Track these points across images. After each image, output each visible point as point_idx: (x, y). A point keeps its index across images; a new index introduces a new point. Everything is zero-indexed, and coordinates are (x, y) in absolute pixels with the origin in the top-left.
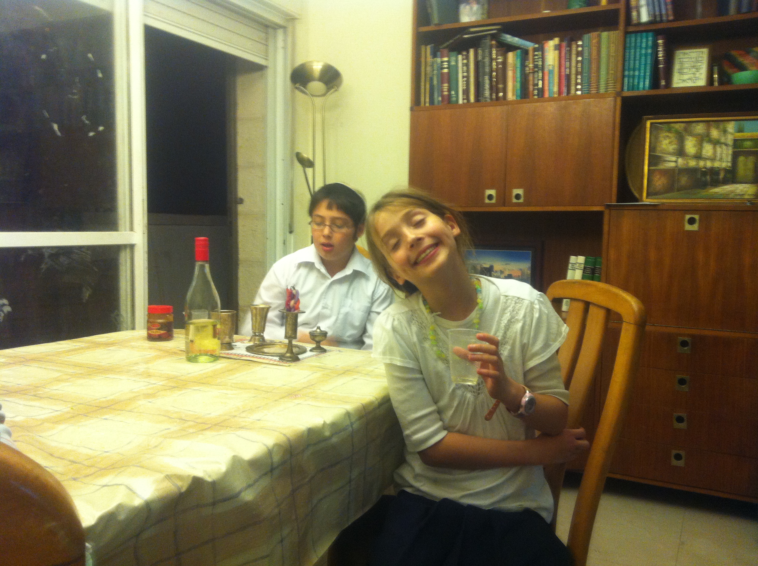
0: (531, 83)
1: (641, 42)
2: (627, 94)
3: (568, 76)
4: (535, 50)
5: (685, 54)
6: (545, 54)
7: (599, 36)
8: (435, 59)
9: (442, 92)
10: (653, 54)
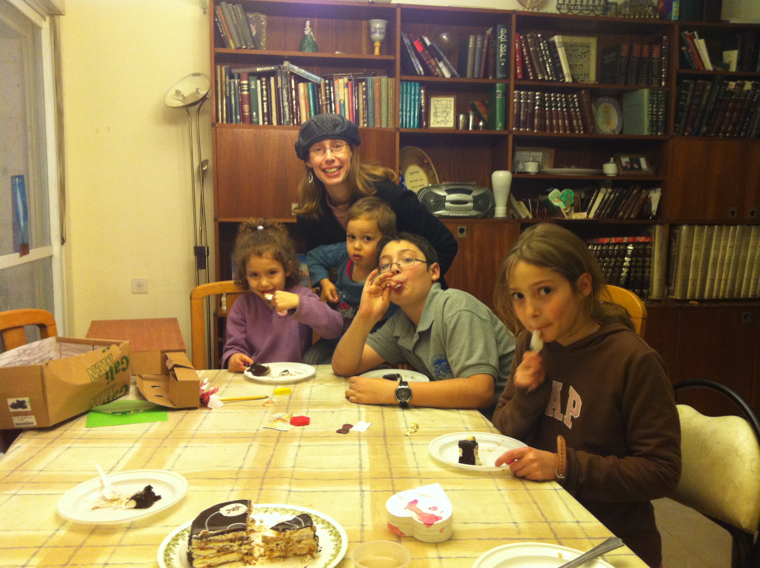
1: (411, 90)
2: (403, 130)
3: (357, 111)
4: (325, 85)
5: (438, 101)
6: (336, 90)
7: (380, 81)
8: (232, 81)
9: (242, 112)
10: (420, 100)
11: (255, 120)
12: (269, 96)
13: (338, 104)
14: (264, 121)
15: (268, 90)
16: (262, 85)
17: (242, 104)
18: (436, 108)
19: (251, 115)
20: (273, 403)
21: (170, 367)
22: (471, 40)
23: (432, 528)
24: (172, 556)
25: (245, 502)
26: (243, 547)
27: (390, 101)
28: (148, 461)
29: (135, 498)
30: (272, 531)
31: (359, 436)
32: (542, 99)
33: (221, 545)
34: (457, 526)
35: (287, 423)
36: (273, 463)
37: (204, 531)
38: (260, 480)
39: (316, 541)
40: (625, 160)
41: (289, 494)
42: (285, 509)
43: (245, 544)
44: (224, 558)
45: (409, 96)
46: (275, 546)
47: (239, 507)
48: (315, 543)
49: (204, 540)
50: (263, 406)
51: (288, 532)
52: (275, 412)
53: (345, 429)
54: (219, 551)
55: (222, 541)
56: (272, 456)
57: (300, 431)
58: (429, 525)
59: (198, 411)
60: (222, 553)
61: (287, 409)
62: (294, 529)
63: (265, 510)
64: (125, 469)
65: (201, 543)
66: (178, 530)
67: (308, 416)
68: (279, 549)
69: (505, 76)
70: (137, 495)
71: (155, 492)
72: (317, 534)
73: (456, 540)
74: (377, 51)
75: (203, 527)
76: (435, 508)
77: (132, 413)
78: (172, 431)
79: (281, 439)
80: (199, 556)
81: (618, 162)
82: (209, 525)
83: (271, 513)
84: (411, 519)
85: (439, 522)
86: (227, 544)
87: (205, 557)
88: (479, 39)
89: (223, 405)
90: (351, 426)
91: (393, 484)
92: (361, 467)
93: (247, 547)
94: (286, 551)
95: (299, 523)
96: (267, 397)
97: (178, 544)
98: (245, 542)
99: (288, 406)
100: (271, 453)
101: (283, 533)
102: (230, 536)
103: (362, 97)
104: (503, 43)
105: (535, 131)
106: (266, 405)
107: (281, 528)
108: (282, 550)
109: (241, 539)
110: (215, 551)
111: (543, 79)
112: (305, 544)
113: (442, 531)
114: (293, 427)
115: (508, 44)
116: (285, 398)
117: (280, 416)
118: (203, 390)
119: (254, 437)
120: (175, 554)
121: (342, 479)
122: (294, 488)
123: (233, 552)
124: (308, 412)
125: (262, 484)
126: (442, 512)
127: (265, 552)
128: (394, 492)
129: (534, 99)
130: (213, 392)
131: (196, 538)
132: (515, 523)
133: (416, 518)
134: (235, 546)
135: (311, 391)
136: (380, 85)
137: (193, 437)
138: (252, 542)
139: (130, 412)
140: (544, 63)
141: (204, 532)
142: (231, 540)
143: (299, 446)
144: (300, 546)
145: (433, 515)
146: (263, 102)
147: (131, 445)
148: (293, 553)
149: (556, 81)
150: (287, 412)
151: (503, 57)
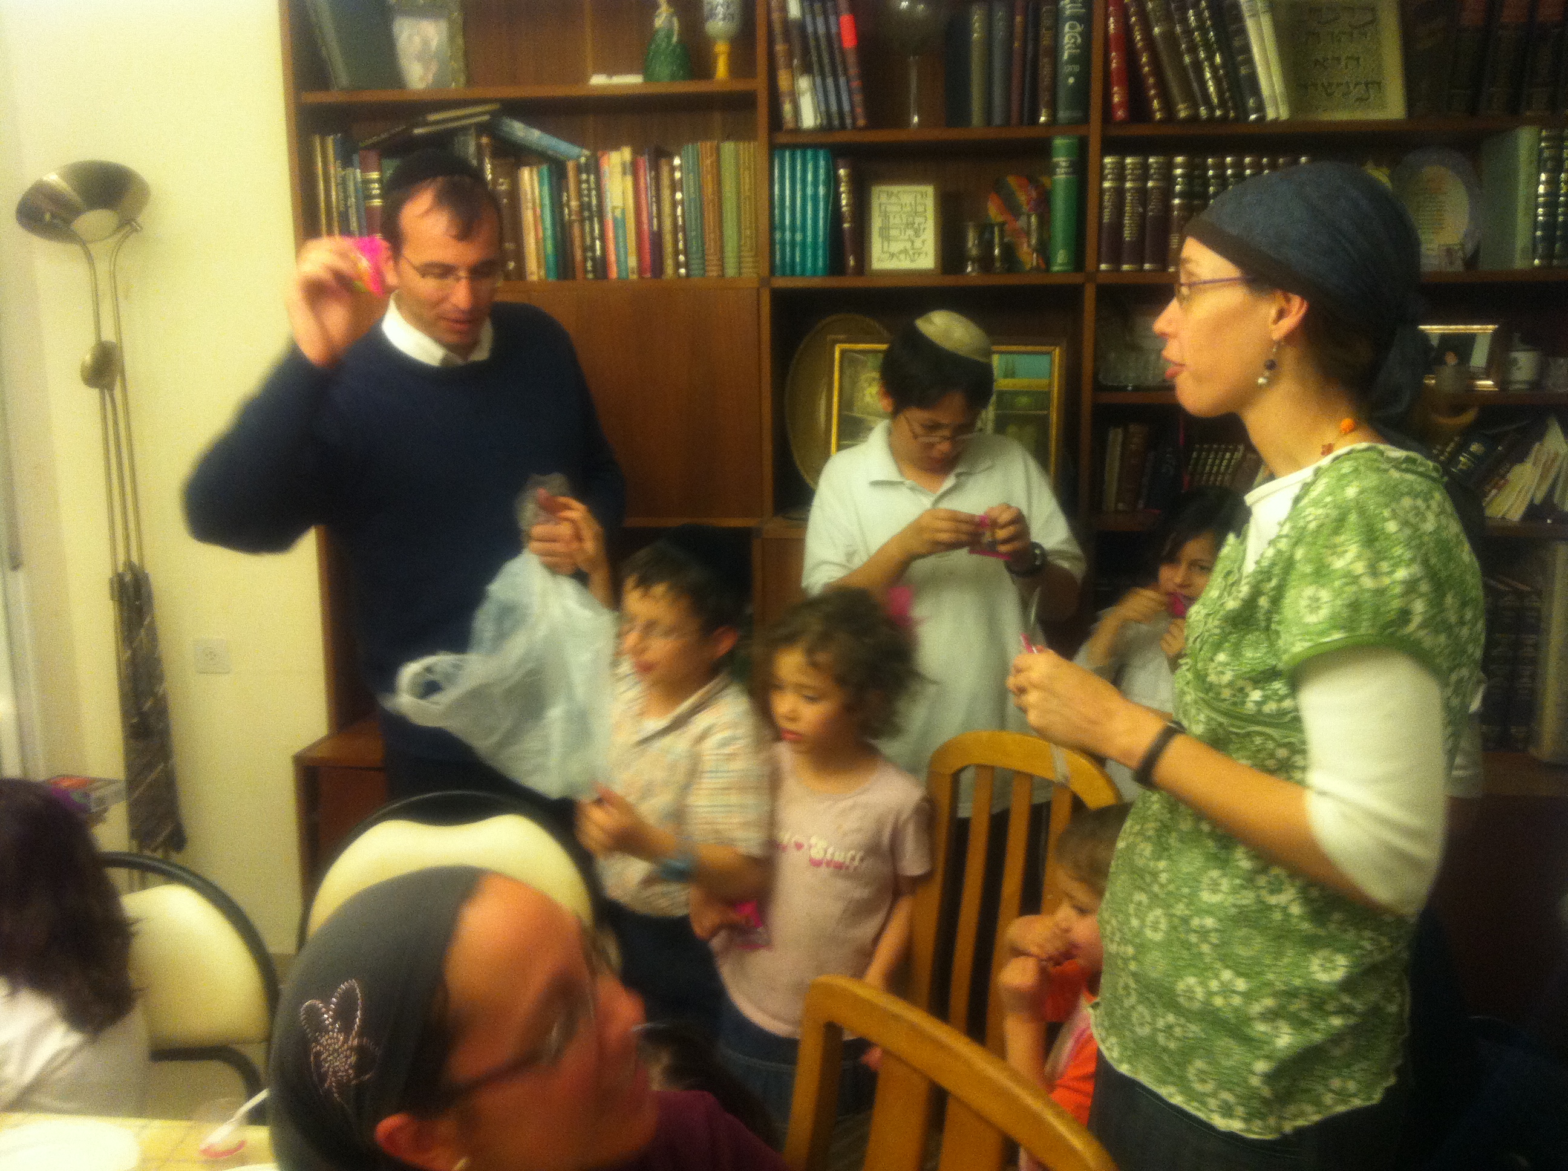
0: (577, 242)
2: (783, 283)
3: (658, 236)
4: (579, 169)
5: (894, 195)
6: (604, 183)
7: (717, 152)
8: (350, 170)
10: (832, 197)
13: (609, 218)
18: (886, 216)
22: (978, 18)
27: (745, 205)
32: (1195, 175)
45: (799, 187)
69: (1077, 114)
74: (721, 71)
88: (1000, 14)
103: (669, 197)
104: (1073, 17)
111: (1194, 118)
115: (1087, 19)
129: (1170, 179)
136: (716, 163)
140: (1198, 67)
151: (1073, 59)
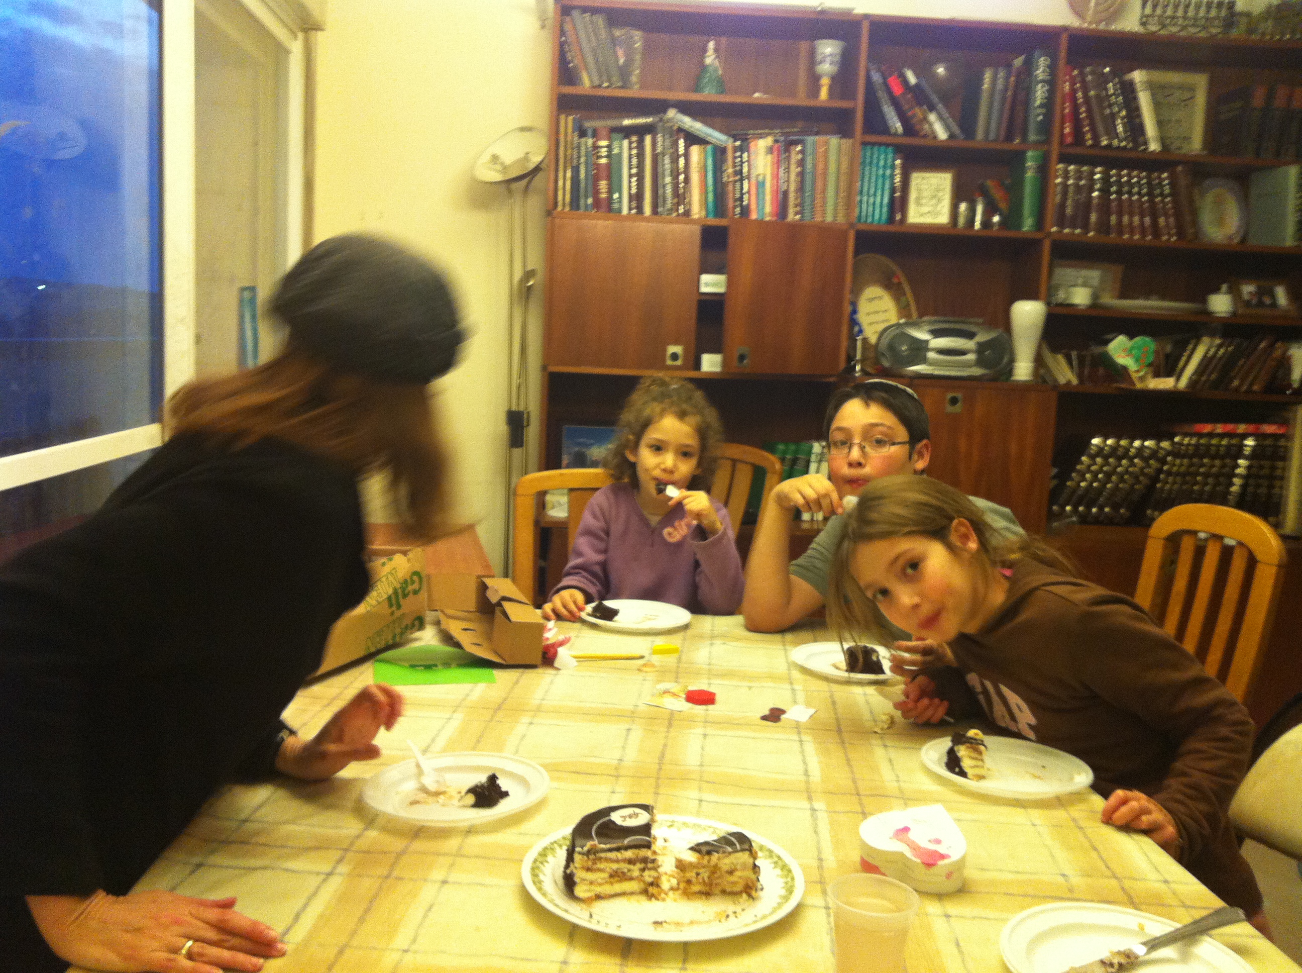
0: (731, 196)
1: (879, 160)
2: (861, 227)
3: (786, 194)
4: (735, 149)
5: (923, 178)
6: (752, 157)
7: (827, 143)
8: (583, 140)
9: (596, 192)
10: (892, 176)
11: (616, 206)
12: (641, 166)
13: (753, 180)
14: (630, 209)
15: (641, 156)
16: (630, 149)
17: (596, 179)
18: (919, 191)
19: (610, 199)
20: (653, 666)
21: (494, 599)
22: (988, 76)
23: (934, 870)
24: (541, 877)
25: (645, 808)
26: (646, 873)
27: (843, 178)
28: (478, 741)
29: (473, 790)
30: (690, 852)
31: (798, 727)
32: (1106, 179)
33: (615, 866)
34: (971, 873)
35: (680, 699)
36: (668, 756)
37: (591, 843)
38: (652, 781)
39: (755, 873)
40: (1248, 289)
41: (700, 805)
42: (699, 826)
43: (650, 869)
44: (618, 887)
45: (874, 169)
46: (694, 875)
47: (637, 814)
48: (753, 877)
49: (592, 857)
50: (639, 670)
51: (715, 856)
52: (659, 682)
53: (775, 715)
54: (611, 876)
55: (617, 861)
56: (665, 746)
57: (703, 712)
58: (929, 865)
59: (540, 671)
60: (617, 879)
61: (677, 678)
62: (724, 852)
63: (670, 824)
64: (444, 750)
65: (587, 861)
66: (545, 842)
67: (712, 690)
68: (701, 881)
69: (1043, 138)
70: (477, 786)
71: (501, 785)
72: (757, 863)
73: (969, 892)
74: (824, 94)
75: (590, 837)
76: (938, 842)
77: (440, 667)
78: (505, 699)
79: (675, 723)
80: (584, 880)
81: (1234, 291)
82: (597, 835)
83: (679, 829)
84: (902, 854)
85: (946, 861)
86: (624, 867)
87: (591, 883)
88: (1001, 74)
89: (576, 664)
90: (783, 712)
91: (861, 804)
92: (806, 773)
93: (653, 873)
94: (711, 885)
95: (731, 844)
96: (642, 657)
97: (547, 862)
98: (650, 865)
99: (677, 673)
100: (662, 742)
101: (707, 857)
102: (629, 854)
103: (794, 170)
104: (1042, 81)
105: (1091, 234)
106: (645, 669)
107: (704, 849)
108: (704, 883)
109: (645, 860)
110: (606, 875)
111: (1109, 146)
112: (740, 877)
113: (949, 876)
114: (690, 705)
115: (1052, 83)
116: (671, 660)
117: (668, 687)
118: (548, 639)
119: (632, 715)
120: (544, 875)
121: (780, 789)
122: (706, 796)
123: (631, 879)
124: (710, 684)
125: (657, 786)
126: (950, 847)
127: (678, 884)
128: (865, 815)
129: (1092, 182)
130: (562, 644)
131: (580, 853)
132: (1064, 875)
133: (908, 853)
134: (635, 870)
135: (710, 652)
136: (826, 152)
137: (538, 710)
138: (659, 867)
139: (436, 666)
140: (1113, 116)
141: (591, 845)
142: (631, 862)
143: (705, 735)
144: (732, 879)
145: (936, 852)
146: (631, 176)
147: (448, 716)
148: (720, 888)
149: (1131, 149)
150: (676, 682)
151: (1042, 106)
